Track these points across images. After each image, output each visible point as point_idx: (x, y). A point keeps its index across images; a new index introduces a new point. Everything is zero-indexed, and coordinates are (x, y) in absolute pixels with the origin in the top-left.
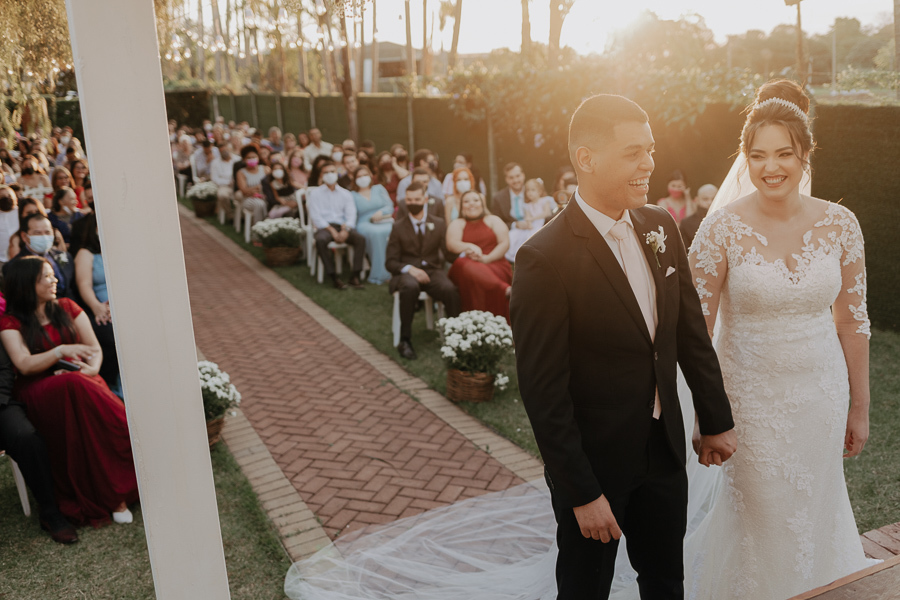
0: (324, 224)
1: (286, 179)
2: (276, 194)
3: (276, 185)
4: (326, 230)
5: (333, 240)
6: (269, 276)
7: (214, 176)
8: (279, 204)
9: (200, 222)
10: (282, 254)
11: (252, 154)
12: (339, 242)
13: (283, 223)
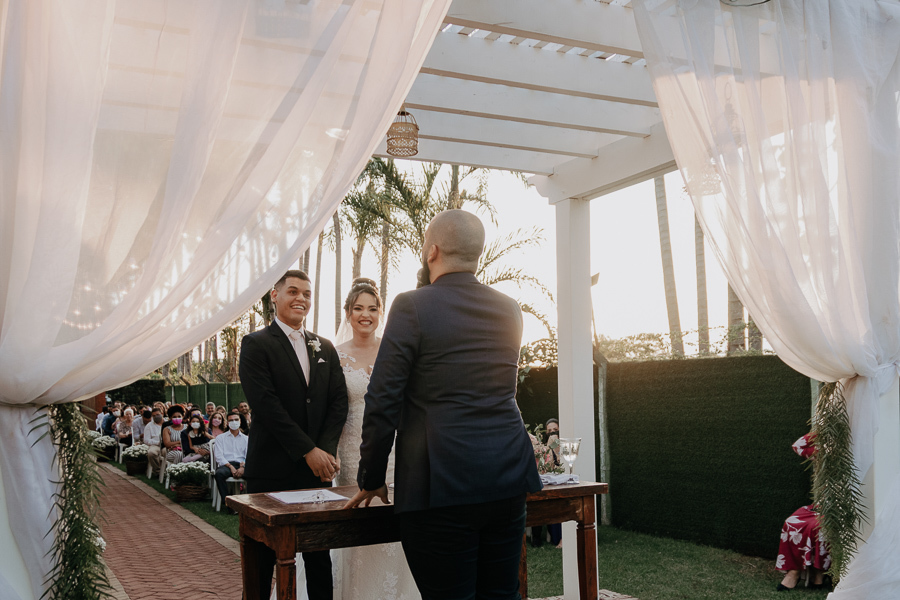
0: (225, 462)
1: (202, 429)
2: (190, 442)
3: (192, 435)
4: (225, 466)
5: (231, 475)
6: (177, 509)
7: (147, 438)
8: (193, 452)
9: (128, 478)
10: (191, 490)
11: (177, 414)
12: (236, 477)
13: (192, 465)
